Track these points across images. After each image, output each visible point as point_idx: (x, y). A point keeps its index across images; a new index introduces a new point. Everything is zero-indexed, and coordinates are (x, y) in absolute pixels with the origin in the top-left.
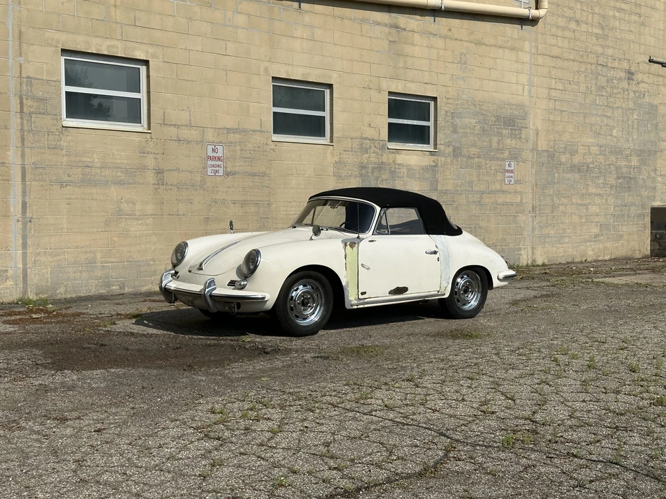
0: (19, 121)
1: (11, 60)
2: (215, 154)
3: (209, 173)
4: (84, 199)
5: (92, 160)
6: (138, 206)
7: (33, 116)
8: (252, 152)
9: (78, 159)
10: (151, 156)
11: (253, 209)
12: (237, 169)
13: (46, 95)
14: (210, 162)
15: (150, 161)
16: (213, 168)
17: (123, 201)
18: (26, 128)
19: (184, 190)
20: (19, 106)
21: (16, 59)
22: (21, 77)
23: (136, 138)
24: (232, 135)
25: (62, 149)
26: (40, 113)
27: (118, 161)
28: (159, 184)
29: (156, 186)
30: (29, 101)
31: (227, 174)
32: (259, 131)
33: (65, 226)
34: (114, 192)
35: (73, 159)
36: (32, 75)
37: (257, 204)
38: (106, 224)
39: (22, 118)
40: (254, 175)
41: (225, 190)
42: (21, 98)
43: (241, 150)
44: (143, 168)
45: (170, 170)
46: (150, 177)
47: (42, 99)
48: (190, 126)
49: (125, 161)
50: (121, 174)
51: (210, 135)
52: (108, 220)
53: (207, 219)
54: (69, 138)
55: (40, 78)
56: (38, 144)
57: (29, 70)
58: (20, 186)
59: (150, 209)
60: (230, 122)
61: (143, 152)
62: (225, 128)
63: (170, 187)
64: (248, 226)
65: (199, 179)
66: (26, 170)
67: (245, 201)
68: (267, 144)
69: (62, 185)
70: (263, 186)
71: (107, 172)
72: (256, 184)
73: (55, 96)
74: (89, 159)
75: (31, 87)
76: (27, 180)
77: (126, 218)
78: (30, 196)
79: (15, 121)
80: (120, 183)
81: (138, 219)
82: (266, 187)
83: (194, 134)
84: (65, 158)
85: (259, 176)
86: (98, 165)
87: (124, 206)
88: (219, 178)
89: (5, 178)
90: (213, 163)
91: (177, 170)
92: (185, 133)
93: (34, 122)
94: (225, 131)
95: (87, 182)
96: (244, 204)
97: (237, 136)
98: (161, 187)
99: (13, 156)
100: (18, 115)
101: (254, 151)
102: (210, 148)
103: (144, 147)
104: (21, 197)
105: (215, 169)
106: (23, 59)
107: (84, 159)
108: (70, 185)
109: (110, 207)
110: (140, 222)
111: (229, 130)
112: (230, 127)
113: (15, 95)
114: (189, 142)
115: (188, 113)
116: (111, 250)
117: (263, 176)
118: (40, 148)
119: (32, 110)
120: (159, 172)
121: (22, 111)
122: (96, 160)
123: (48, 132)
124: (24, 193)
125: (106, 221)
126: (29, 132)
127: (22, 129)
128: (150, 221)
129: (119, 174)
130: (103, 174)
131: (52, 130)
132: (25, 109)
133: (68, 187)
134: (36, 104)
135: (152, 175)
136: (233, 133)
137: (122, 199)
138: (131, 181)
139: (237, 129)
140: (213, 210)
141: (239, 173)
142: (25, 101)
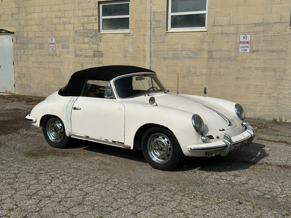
0: (150, 32)
1: (148, 6)
2: (245, 40)
3: (240, 51)
4: (173, 66)
5: (177, 47)
6: (198, 70)
7: (155, 29)
8: (272, 37)
9: (172, 47)
10: (206, 44)
11: (271, 73)
12: (260, 48)
13: (160, 19)
14: (241, 45)
15: (206, 46)
16: (243, 48)
17: (191, 67)
18: (152, 35)
19: (224, 61)
20: (150, 25)
21: (150, 5)
22: (151, 12)
23: (199, 35)
24: (258, 27)
25: (165, 43)
26: (158, 27)
27: (190, 47)
28: (209, 58)
29: (208, 59)
30: (154, 22)
31: (252, 51)
32: (279, 22)
33: (165, 78)
34: (187, 62)
35: (169, 47)
36: (155, 11)
37: (274, 70)
38: (182, 78)
39: (151, 30)
40: (273, 51)
41: (251, 61)
42: (151, 22)
43: (264, 36)
44: (202, 50)
45: (217, 51)
46: (205, 54)
47: (158, 21)
48: (230, 25)
49: (193, 47)
50: (190, 54)
51: (242, 29)
52: (184, 76)
53: (237, 78)
54: (168, 37)
55: (158, 11)
56: (156, 41)
57: (154, 9)
58: (149, 60)
59: (204, 71)
60: (257, 19)
61: (202, 42)
62: (254, 23)
63: (216, 60)
64: (267, 83)
65: (233, 55)
66: (152, 53)
67: (265, 68)
68: (285, 31)
69: (165, 59)
70: (280, 59)
71: (185, 53)
72: (275, 57)
73: (163, 19)
74: (176, 47)
75: (155, 16)
76: (152, 57)
77: (192, 76)
78: (153, 64)
79: (148, 32)
80: (190, 58)
81: (198, 76)
82: (283, 59)
83: (232, 29)
84: (166, 47)
85: (277, 52)
86: (180, 49)
87: (191, 69)
88: (247, 54)
89: (144, 56)
90: (243, 45)
91: (221, 50)
92: (226, 29)
93: (155, 32)
94: (253, 26)
95: (175, 57)
96: (264, 69)
97: (262, 27)
98: (211, 60)
99: (147, 47)
100: (150, 29)
101: (274, 36)
102: (242, 37)
103: (203, 39)
104: (149, 64)
105: (244, 49)
106: (152, 4)
107: (174, 47)
108: (168, 59)
109: (185, 70)
110: (199, 78)
111: (256, 24)
112: (257, 23)
113: (149, 20)
114: (228, 34)
115: (229, 18)
116: (184, 90)
117: (281, 52)
118: (157, 43)
119: (155, 26)
120: (210, 52)
121: (151, 27)
122: (179, 47)
123: (160, 36)
124: (151, 62)
125: (183, 76)
126: (154, 36)
127: (151, 35)
128: (204, 77)
129: (190, 53)
130: (182, 54)
131: (162, 35)
132: (152, 26)
133: (167, 60)
134: (156, 23)
135: (206, 54)
136: (259, 26)
137: (190, 66)
138: (195, 57)
139: (262, 23)
140: (242, 73)
141: (261, 51)
142: (152, 23)
